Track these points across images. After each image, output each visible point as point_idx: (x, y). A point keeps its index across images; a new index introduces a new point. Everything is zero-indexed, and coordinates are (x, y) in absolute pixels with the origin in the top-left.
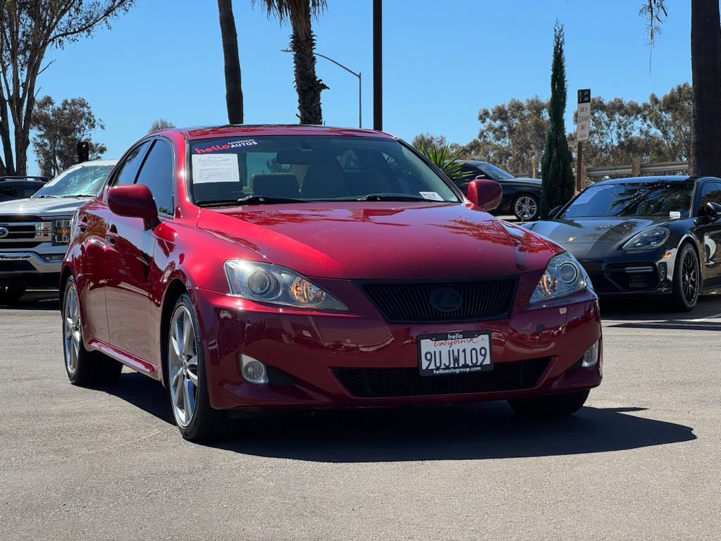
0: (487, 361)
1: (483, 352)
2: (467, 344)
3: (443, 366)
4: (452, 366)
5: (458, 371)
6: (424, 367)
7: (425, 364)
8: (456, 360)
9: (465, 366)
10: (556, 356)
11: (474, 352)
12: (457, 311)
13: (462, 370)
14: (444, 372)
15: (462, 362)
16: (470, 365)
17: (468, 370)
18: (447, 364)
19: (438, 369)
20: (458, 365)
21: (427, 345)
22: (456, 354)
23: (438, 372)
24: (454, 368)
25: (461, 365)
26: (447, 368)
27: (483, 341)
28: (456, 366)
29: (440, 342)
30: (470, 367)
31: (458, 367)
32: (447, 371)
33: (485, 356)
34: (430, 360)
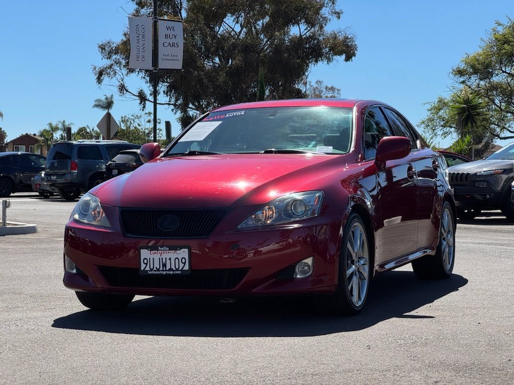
0: (187, 268)
1: (183, 261)
2: (172, 255)
3: (155, 269)
4: (161, 269)
5: (165, 273)
6: (142, 269)
7: (143, 266)
8: (164, 265)
9: (171, 269)
10: (251, 268)
11: (177, 260)
12: (173, 231)
13: (168, 272)
14: (155, 273)
15: (168, 267)
16: (174, 269)
17: (172, 272)
18: (158, 268)
19: (151, 270)
20: (166, 268)
21: (145, 253)
22: (164, 261)
23: (151, 272)
24: (163, 271)
25: (167, 269)
26: (158, 270)
27: (184, 253)
28: (164, 269)
29: (154, 252)
30: (174, 271)
31: (166, 270)
32: (157, 272)
33: (185, 263)
34: (147, 264)
